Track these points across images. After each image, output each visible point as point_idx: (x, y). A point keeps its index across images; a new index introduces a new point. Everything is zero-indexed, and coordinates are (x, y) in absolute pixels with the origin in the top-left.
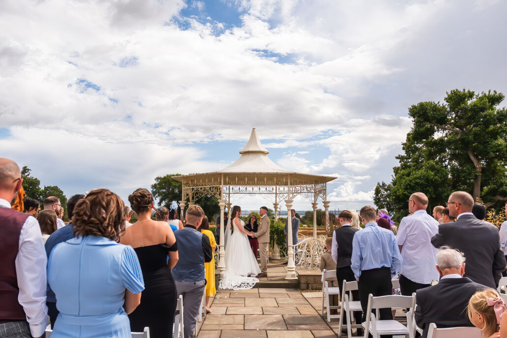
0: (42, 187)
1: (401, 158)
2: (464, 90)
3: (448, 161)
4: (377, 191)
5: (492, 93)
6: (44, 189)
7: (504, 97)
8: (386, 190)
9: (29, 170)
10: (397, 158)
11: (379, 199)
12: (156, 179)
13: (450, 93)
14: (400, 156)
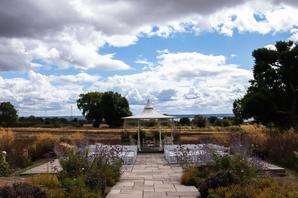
1: (252, 82)
4: (235, 105)
8: (241, 104)
10: (250, 82)
11: (236, 110)
12: (79, 96)
13: (278, 42)
14: (251, 80)
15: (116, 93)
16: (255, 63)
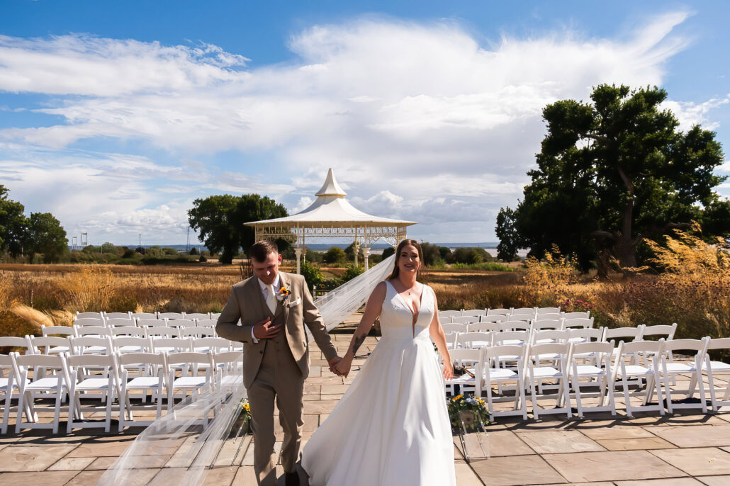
0: (27, 214)
1: (534, 174)
2: (614, 85)
3: (596, 178)
4: (501, 219)
5: (651, 89)
6: (30, 217)
7: (667, 94)
8: (512, 218)
9: (6, 190)
10: (529, 174)
11: (503, 229)
12: (194, 203)
13: (596, 89)
14: (532, 171)
15: (266, 198)
16: (549, 131)
